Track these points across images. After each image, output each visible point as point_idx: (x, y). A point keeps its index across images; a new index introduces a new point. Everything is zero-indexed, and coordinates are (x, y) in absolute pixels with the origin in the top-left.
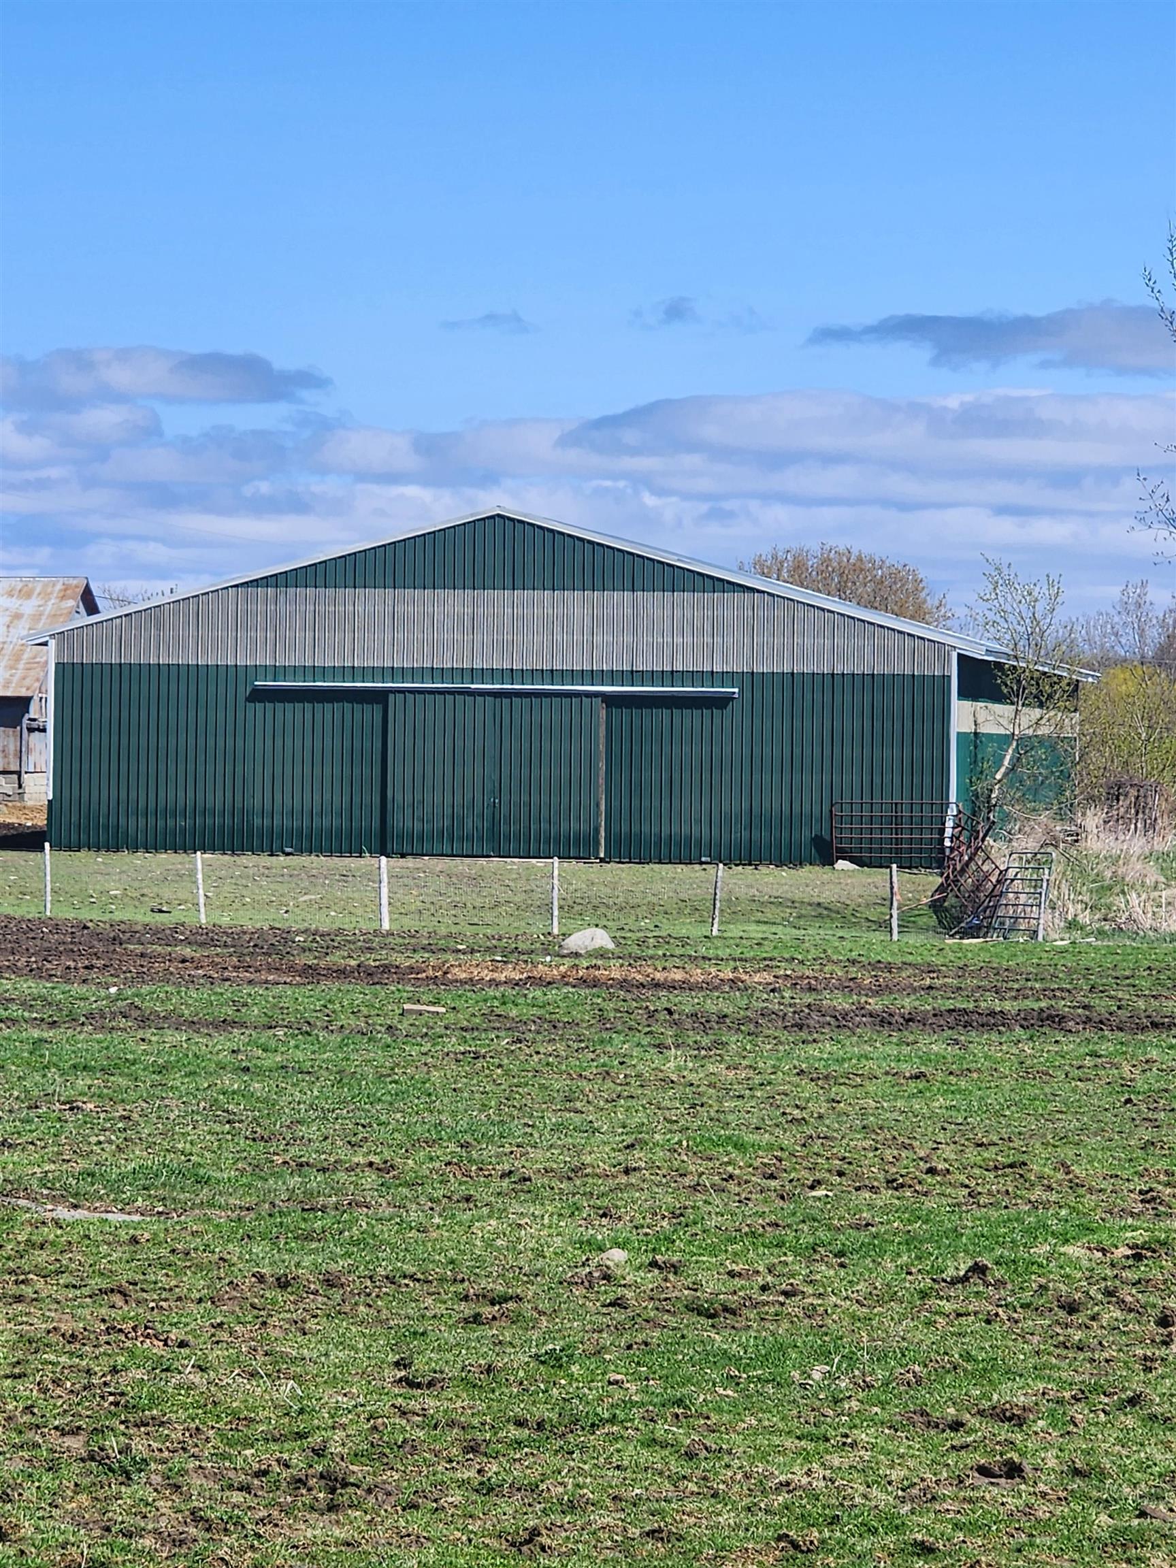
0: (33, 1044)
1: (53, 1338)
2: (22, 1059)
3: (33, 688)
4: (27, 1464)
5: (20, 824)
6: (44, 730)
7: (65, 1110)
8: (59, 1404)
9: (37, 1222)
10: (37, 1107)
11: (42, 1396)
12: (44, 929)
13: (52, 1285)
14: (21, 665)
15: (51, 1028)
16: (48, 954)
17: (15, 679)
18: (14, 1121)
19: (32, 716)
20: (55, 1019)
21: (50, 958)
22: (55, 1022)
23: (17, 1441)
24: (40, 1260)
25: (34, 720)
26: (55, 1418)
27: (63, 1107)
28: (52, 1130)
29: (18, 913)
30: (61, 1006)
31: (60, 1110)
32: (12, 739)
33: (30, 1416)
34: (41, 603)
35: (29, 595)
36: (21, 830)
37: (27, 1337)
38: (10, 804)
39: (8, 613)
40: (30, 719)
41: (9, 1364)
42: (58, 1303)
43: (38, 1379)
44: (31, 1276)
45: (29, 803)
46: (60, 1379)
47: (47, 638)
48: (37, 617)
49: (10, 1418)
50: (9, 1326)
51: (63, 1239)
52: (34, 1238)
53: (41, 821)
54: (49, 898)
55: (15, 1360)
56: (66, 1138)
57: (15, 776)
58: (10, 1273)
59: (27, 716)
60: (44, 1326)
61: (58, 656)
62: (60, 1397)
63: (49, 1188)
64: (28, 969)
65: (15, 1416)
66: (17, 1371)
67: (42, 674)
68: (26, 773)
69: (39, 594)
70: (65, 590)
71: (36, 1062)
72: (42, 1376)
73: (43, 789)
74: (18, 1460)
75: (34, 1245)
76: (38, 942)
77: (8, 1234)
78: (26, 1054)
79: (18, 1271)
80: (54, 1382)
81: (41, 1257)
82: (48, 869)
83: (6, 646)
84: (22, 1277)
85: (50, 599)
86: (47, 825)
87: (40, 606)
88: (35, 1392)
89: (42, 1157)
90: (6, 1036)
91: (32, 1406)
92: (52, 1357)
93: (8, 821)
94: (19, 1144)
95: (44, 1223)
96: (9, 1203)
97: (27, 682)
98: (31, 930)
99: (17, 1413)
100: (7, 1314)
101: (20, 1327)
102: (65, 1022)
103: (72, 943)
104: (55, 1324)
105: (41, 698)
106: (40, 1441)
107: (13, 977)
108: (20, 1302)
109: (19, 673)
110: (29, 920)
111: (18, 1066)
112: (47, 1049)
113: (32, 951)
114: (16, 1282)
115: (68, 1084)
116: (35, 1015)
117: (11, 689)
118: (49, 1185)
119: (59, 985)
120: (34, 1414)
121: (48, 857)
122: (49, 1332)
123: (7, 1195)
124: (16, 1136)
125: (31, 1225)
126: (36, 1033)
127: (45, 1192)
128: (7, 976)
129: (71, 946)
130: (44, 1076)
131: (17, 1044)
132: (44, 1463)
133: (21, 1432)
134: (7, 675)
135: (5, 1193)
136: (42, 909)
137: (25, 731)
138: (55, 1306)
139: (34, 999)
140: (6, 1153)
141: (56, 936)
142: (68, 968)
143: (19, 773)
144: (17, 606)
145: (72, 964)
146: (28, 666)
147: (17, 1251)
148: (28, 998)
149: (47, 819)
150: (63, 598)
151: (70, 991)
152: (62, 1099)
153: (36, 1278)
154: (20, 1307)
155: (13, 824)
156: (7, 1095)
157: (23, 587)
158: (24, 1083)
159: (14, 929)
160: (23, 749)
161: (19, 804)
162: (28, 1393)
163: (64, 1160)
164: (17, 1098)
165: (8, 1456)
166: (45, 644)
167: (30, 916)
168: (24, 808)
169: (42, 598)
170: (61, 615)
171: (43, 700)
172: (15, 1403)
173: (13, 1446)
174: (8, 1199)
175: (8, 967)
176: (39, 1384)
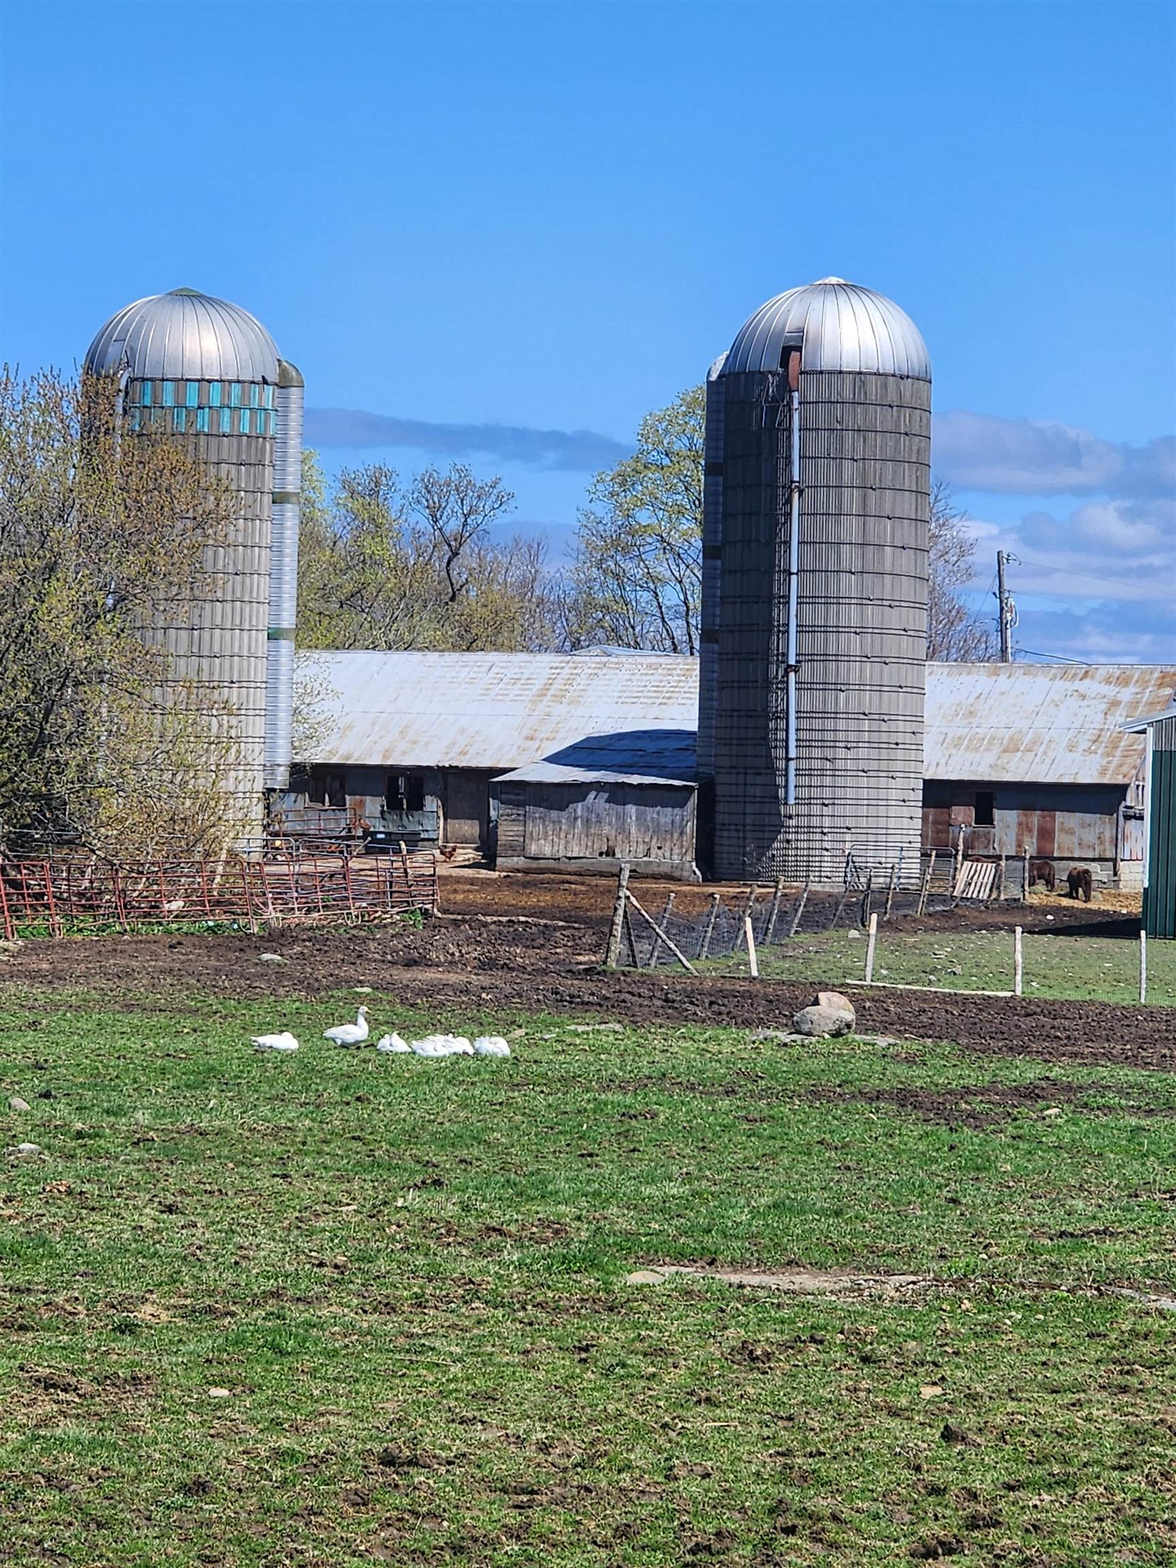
0: (1131, 1132)
1: (1161, 1430)
2: (1120, 1146)
3: (1129, 776)
4: (1136, 1558)
5: (1115, 912)
6: (1141, 818)
7: (1165, 1199)
8: (1168, 1497)
9: (1140, 1311)
10: (1137, 1196)
11: (1150, 1488)
12: (1139, 1017)
13: (1158, 1376)
14: (1118, 753)
15: (1147, 1116)
16: (1144, 1041)
17: (1112, 767)
18: (1115, 1209)
19: (1128, 804)
20: (1152, 1107)
21: (1145, 1046)
22: (1152, 1110)
23: (1126, 1533)
24: (1145, 1350)
25: (1131, 808)
26: (1164, 1512)
27: (1164, 1196)
28: (1153, 1219)
29: (1113, 1000)
30: (1157, 1094)
31: (1161, 1199)
32: (1108, 827)
33: (1138, 1509)
34: (1138, 690)
35: (1126, 683)
36: (1115, 917)
37: (1134, 1429)
38: (1105, 891)
39: (1105, 700)
40: (1126, 807)
41: (1116, 1455)
42: (1164, 1394)
43: (1146, 1471)
44: (1136, 1366)
45: (1124, 891)
46: (1169, 1472)
47: (1146, 726)
48: (1134, 705)
49: (1118, 1509)
50: (1115, 1416)
51: (1166, 1330)
52: (1138, 1327)
53: (1136, 908)
54: (1144, 986)
55: (1122, 1451)
56: (1167, 1227)
57: (1111, 864)
58: (1114, 1363)
59: (1123, 804)
60: (1150, 1418)
61: (1155, 744)
62: (1169, 1490)
63: (1152, 1278)
64: (1124, 1056)
65: (1124, 1508)
66: (1124, 1462)
67: (1139, 761)
68: (1122, 860)
69: (1137, 682)
70: (1163, 677)
71: (1135, 1149)
72: (1150, 1469)
73: (1138, 877)
74: (1127, 1552)
75: (1137, 1335)
76: (1133, 1030)
77: (1112, 1323)
78: (1124, 1142)
79: (1123, 1361)
80: (1162, 1474)
81: (1145, 1348)
82: (1144, 956)
83: (1103, 733)
84: (1127, 1368)
85: (1148, 687)
86: (1143, 912)
87: (1137, 693)
88: (1143, 1484)
89: (1144, 1246)
90: (1104, 1123)
91: (1141, 1499)
92: (1159, 1449)
93: (1102, 907)
94: (1121, 1233)
95: (1148, 1313)
96: (1113, 1292)
97: (1124, 769)
98: (1126, 1017)
99: (1125, 1505)
100: (1113, 1404)
101: (1127, 1418)
102: (1161, 1111)
103: (1166, 1031)
104: (1161, 1416)
105: (1138, 786)
106: (1150, 1535)
107: (1108, 1064)
108: (1125, 1392)
109: (1116, 760)
110: (1123, 1007)
111: (1116, 1154)
112: (1145, 1137)
113: (1126, 1038)
114: (1121, 1372)
115: (1168, 1173)
116: (1132, 1103)
117: (1108, 776)
118: (1152, 1274)
119: (1156, 1073)
120: (1141, 1506)
121: (1144, 945)
122: (1155, 1424)
123: (1110, 1284)
124: (1117, 1224)
125: (1135, 1314)
126: (1134, 1121)
127: (1148, 1282)
128: (1103, 1063)
129: (1167, 1035)
130: (1144, 1164)
131: (1115, 1131)
132: (1154, 1557)
133: (1129, 1524)
134: (1104, 762)
135: (1108, 1281)
136: (1137, 997)
137: (1121, 818)
138: (1161, 1398)
139: (1131, 1087)
140: (1108, 1242)
141: (1151, 1024)
142: (1164, 1056)
143: (1114, 861)
144: (1114, 693)
145: (1166, 1051)
146: (1125, 753)
147: (1121, 1341)
148: (1125, 1085)
149: (1143, 907)
150: (1160, 686)
151: (1166, 1079)
152: (1163, 1188)
153: (1141, 1369)
154: (1125, 1398)
155: (1108, 911)
156: (1107, 1183)
157: (1121, 674)
158: (1124, 1171)
159: (1109, 1016)
160: (1119, 837)
161: (1113, 891)
162: (1136, 1485)
163: (1166, 1250)
164: (1117, 1186)
165: (1117, 1548)
166: (1143, 732)
167: (1124, 1004)
168: (1119, 895)
169: (1140, 686)
170: (1159, 703)
171: (1140, 788)
172: (1123, 1495)
173: (1122, 1539)
174: (1112, 1288)
175: (1104, 1054)
176: (1147, 1477)
